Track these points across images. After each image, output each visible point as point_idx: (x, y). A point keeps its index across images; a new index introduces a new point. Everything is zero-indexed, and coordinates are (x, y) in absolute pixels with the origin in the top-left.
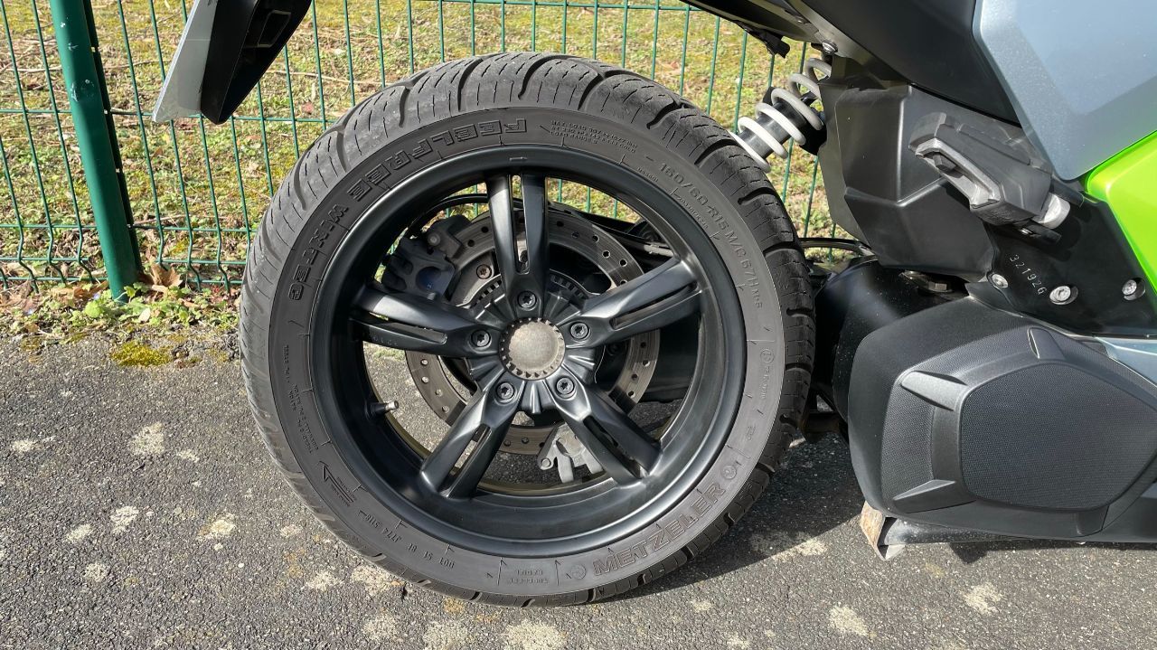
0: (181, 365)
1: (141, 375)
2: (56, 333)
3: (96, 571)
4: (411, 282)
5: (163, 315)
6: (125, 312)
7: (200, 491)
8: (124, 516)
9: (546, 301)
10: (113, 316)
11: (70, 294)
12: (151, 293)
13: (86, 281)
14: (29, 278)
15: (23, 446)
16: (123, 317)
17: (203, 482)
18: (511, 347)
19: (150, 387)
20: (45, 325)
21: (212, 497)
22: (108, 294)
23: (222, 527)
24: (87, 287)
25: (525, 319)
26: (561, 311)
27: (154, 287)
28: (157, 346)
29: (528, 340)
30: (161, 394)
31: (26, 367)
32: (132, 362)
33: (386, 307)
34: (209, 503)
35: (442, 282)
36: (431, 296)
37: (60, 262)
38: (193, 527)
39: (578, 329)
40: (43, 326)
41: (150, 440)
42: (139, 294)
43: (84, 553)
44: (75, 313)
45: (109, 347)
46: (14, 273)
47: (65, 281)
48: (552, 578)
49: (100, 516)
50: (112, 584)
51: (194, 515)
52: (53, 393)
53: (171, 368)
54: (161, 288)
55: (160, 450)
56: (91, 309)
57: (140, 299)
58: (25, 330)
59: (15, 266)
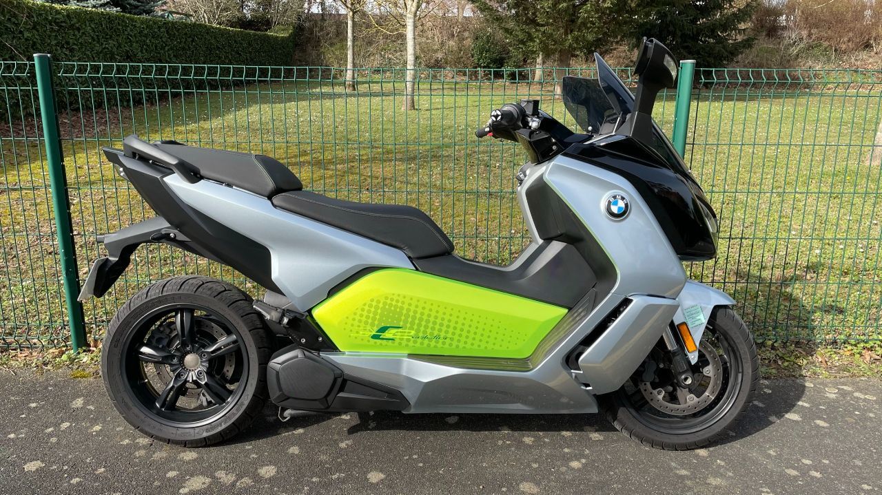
0: (95, 378)
1: (80, 382)
2: (49, 367)
3: (54, 440)
4: (154, 342)
5: (92, 359)
6: (78, 358)
7: (92, 418)
8: (65, 425)
9: (193, 346)
10: (72, 360)
11: (56, 351)
12: (89, 351)
13: (64, 346)
14: (41, 346)
15: (33, 405)
16: (77, 360)
17: (94, 416)
18: (185, 361)
19: (81, 386)
20: (45, 364)
21: (96, 420)
22: (72, 352)
23: (97, 428)
24: (64, 349)
25: (188, 353)
26: (198, 349)
27: (91, 348)
28: (87, 371)
29: (190, 359)
30: (85, 388)
31: (37, 380)
32: (77, 377)
33: (145, 350)
34: (94, 421)
35: (165, 342)
36: (161, 346)
37: (55, 339)
38: (87, 428)
39: (204, 355)
40: (44, 365)
41: (79, 403)
42: (84, 351)
43: (51, 435)
44: (57, 359)
45: (69, 372)
46: (35, 344)
47: (55, 346)
48: (193, 435)
49: (57, 425)
50: (58, 443)
51: (88, 425)
52: (46, 388)
53: (91, 379)
54: (94, 349)
55: (80, 406)
56: (64, 357)
57: (85, 353)
58: (38, 366)
59: (35, 341)
